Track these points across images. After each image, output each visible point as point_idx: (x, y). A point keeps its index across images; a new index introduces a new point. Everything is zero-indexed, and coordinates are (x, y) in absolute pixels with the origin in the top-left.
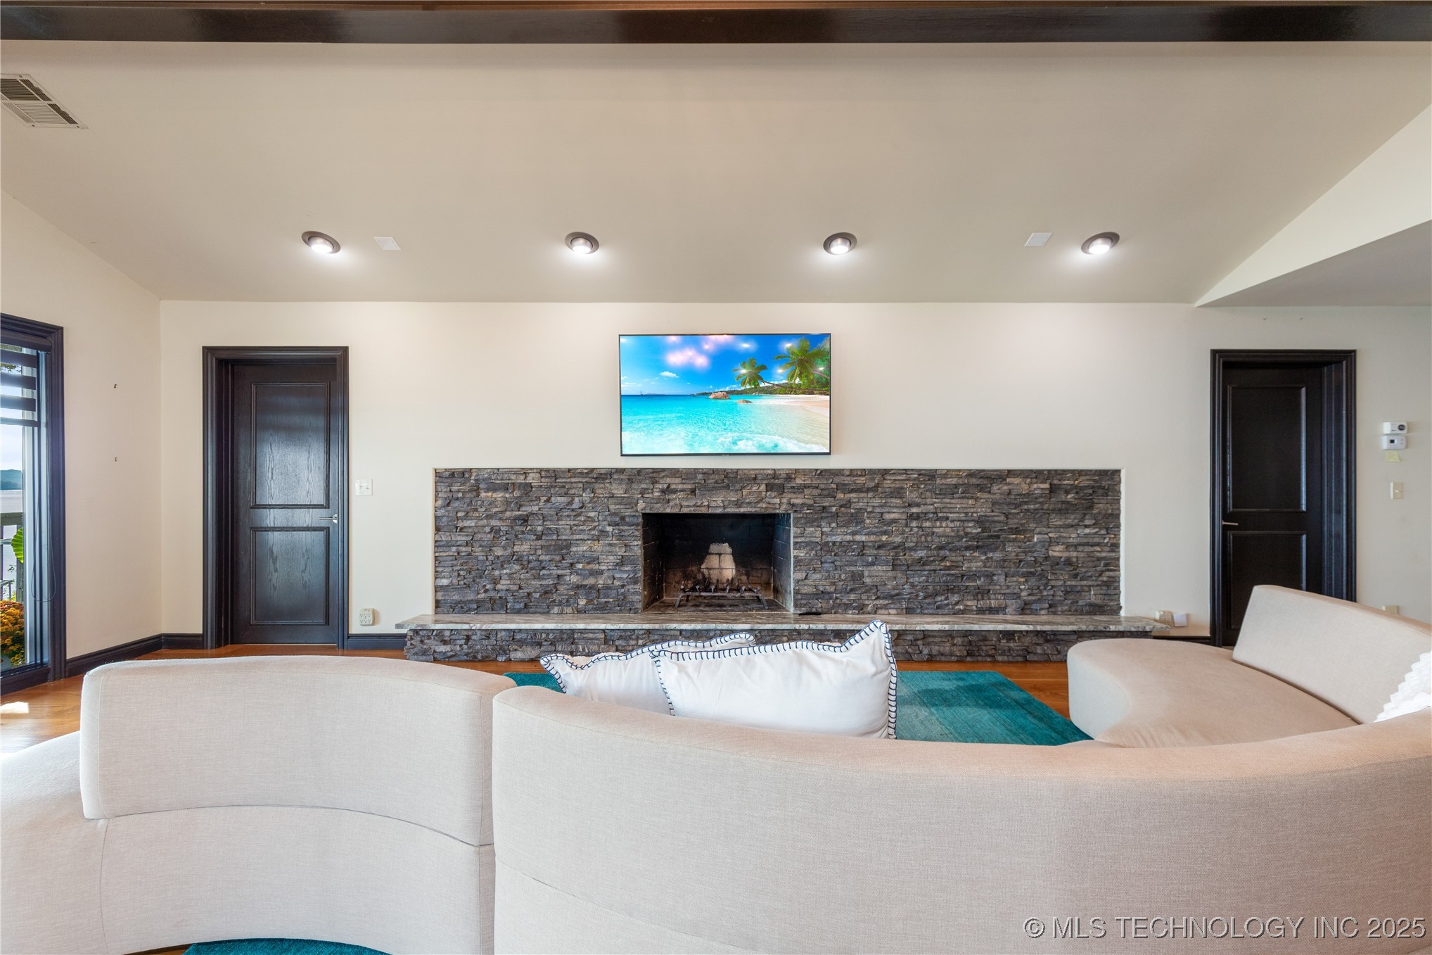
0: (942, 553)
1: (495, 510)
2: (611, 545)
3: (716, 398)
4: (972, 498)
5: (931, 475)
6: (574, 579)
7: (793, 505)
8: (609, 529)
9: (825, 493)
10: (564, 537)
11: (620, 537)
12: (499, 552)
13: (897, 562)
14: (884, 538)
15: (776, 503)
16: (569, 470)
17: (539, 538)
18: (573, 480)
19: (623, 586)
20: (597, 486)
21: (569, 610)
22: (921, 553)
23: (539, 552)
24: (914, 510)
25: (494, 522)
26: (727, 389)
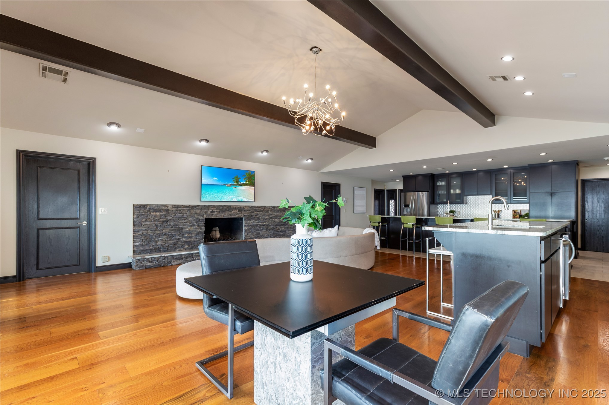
0: (276, 226)
1: (156, 218)
2: (196, 228)
3: (228, 186)
6: (184, 239)
7: (245, 215)
8: (195, 223)
9: (252, 212)
10: (181, 226)
11: (198, 226)
12: (158, 232)
13: (267, 229)
14: (265, 223)
15: (241, 215)
16: (183, 205)
17: (172, 227)
18: (184, 208)
20: (191, 210)
21: (183, 249)
22: (272, 227)
23: (172, 232)
24: (271, 216)
25: (156, 223)
26: (231, 184)
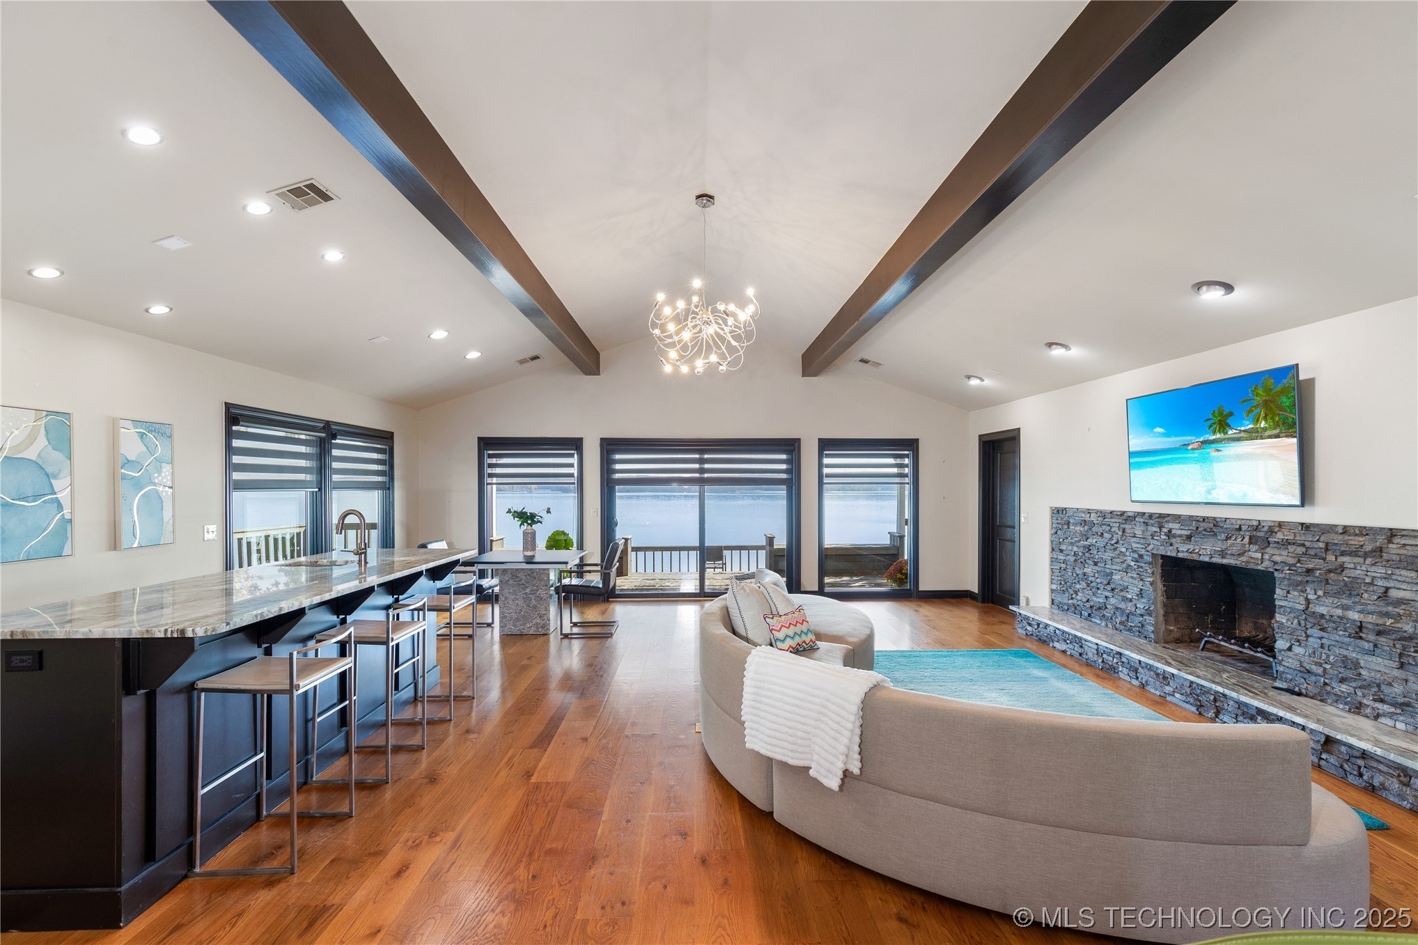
1: (1076, 539)
2: (1132, 577)
6: (1114, 601)
7: (1275, 563)
8: (1132, 564)
9: (1311, 552)
10: (1108, 566)
12: (1078, 571)
14: (1388, 622)
15: (1255, 558)
16: (1111, 512)
17: (1096, 564)
18: (1114, 520)
19: (1142, 615)
20: (1126, 526)
23: (1096, 575)
25: (1075, 549)
26: (1202, 439)
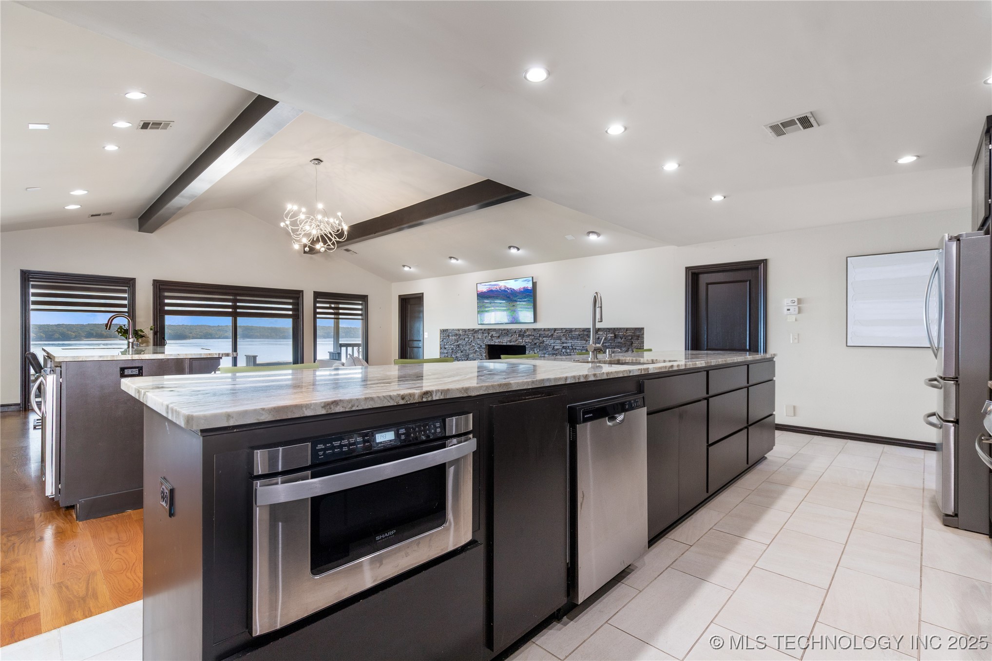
1: (453, 342)
4: (584, 340)
5: (570, 331)
7: (526, 342)
8: (478, 349)
15: (522, 341)
16: (469, 329)
17: (462, 352)
18: (470, 333)
20: (475, 335)
25: (452, 347)
